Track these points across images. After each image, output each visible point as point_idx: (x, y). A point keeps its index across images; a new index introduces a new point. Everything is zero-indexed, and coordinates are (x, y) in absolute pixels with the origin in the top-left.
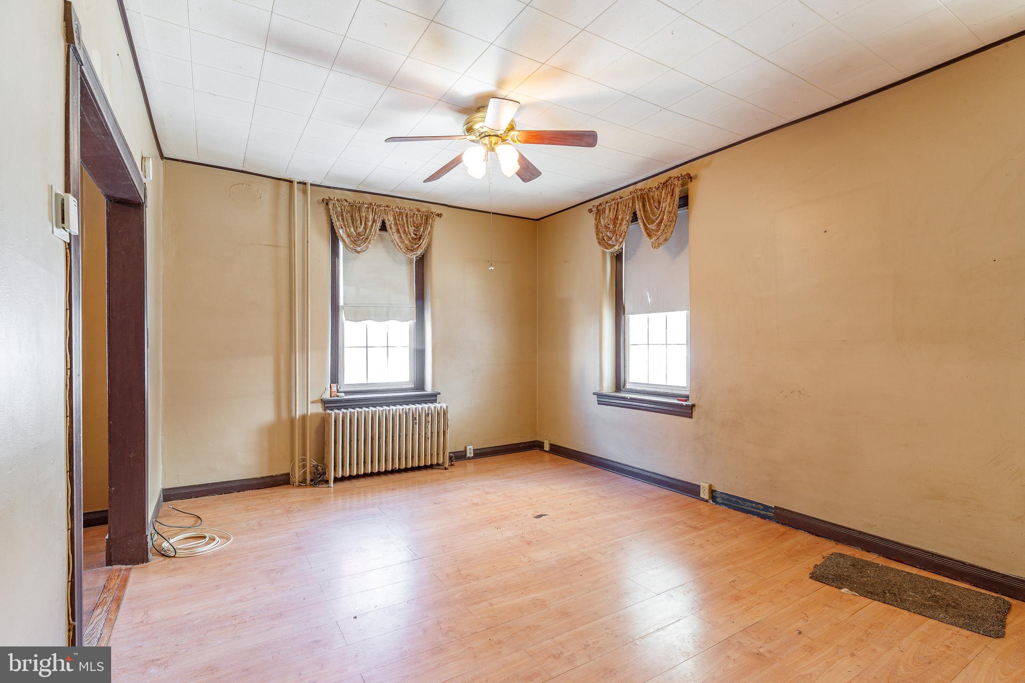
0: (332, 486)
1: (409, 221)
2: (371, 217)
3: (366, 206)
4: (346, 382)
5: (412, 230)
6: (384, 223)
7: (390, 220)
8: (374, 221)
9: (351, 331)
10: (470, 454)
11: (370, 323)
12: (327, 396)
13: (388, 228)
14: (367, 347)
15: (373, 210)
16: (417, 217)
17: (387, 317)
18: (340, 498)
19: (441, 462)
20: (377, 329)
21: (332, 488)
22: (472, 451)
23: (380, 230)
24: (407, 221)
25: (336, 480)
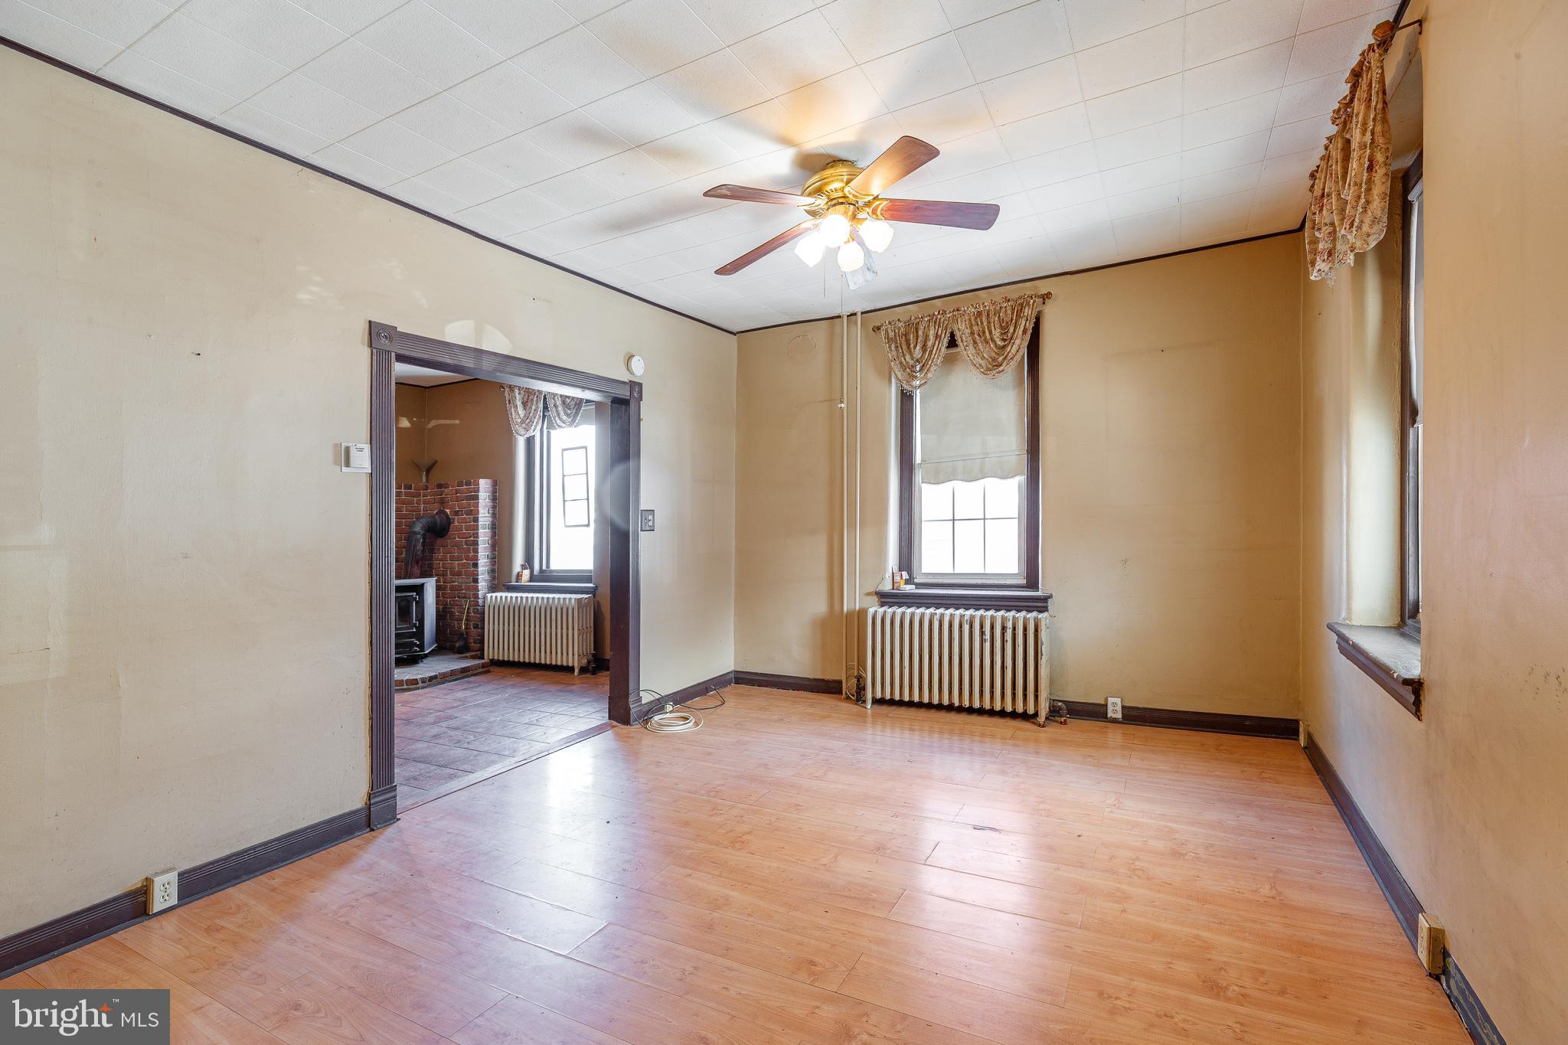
0: (869, 707)
1: (992, 321)
2: (932, 333)
3: (926, 319)
4: (924, 571)
5: (997, 333)
6: (952, 335)
7: (962, 330)
8: (937, 336)
9: (932, 498)
10: (1115, 710)
11: (957, 484)
12: (887, 587)
13: (959, 342)
14: (954, 520)
15: (935, 323)
16: (1006, 311)
17: (983, 475)
18: (879, 728)
19: (1031, 711)
20: (968, 494)
21: (869, 711)
22: (1119, 708)
23: (947, 347)
24: (989, 323)
25: (877, 702)
